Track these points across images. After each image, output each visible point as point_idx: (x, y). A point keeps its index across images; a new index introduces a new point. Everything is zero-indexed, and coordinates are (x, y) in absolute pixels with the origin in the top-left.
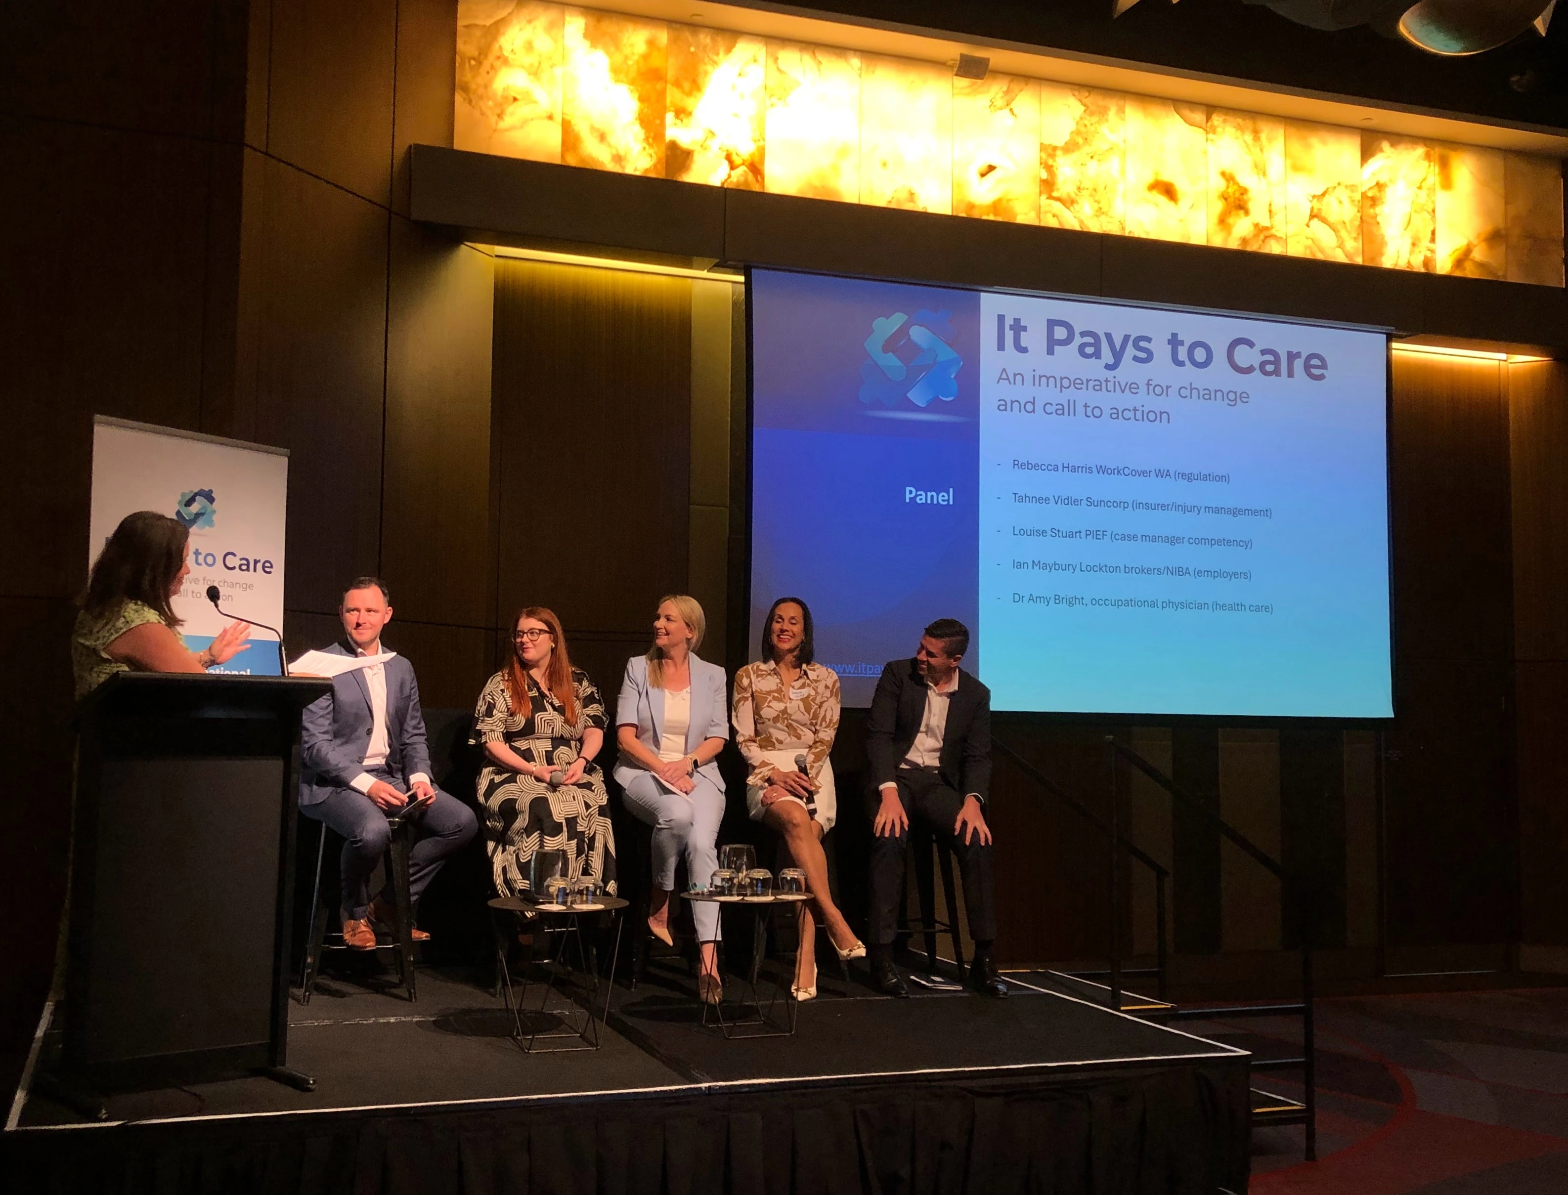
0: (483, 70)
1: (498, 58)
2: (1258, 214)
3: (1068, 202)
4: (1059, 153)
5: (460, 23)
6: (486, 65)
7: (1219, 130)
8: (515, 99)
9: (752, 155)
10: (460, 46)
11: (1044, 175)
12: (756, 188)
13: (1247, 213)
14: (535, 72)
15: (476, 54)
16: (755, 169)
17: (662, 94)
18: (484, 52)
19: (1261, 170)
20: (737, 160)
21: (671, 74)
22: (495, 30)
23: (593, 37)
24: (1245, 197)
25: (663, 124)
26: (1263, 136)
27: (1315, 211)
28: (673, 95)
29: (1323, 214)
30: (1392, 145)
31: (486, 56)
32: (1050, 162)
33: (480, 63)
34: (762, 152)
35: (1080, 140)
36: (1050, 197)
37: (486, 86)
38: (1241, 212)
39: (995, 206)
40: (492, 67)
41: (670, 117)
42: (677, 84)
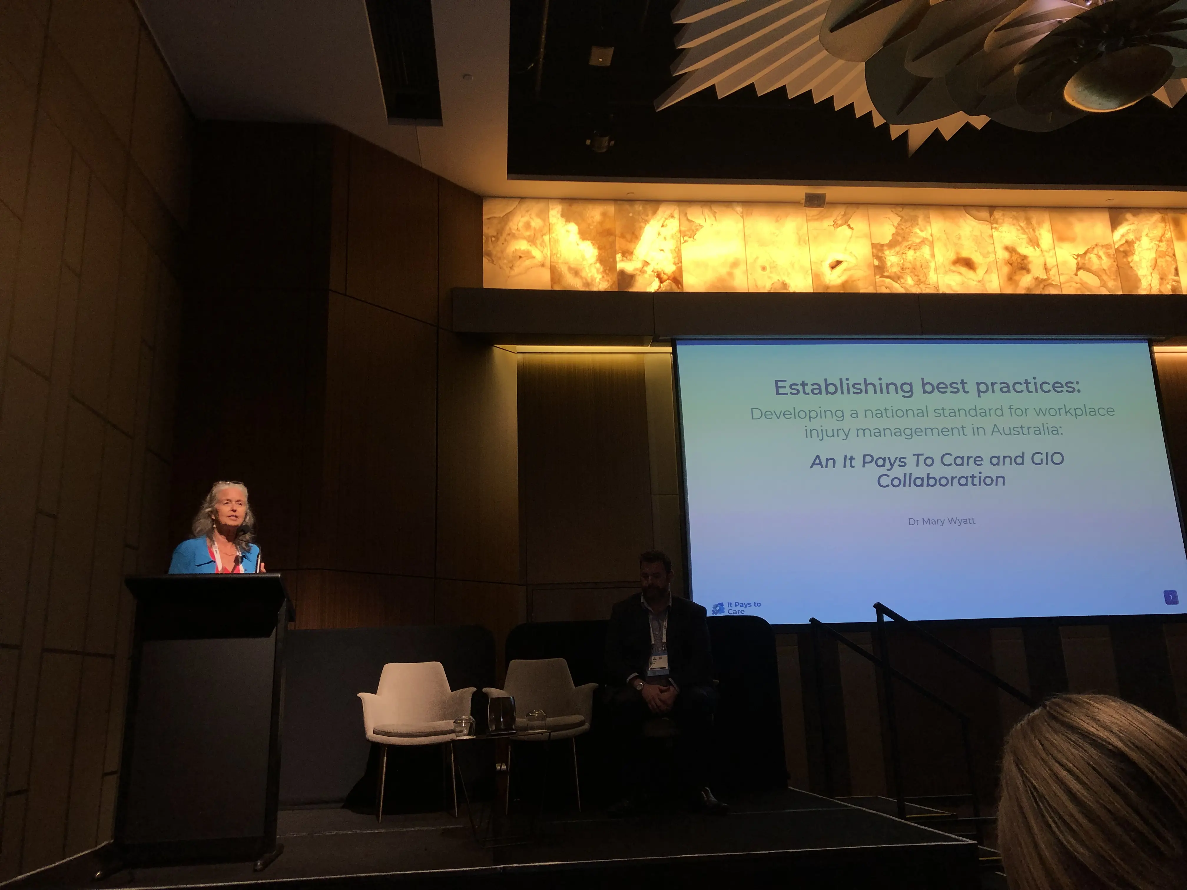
0: (500, 243)
1: (509, 234)
2: (1037, 271)
3: (896, 278)
4: (885, 248)
5: (485, 217)
6: (502, 239)
7: (1000, 221)
8: (520, 257)
9: (674, 272)
10: (485, 230)
11: (876, 263)
12: (677, 290)
13: (1028, 271)
14: (532, 241)
15: (495, 234)
16: (677, 279)
17: (613, 244)
18: (500, 232)
19: (1034, 242)
20: (665, 277)
21: (618, 232)
22: (506, 219)
23: (567, 217)
24: (1025, 261)
25: (615, 262)
26: (1034, 222)
27: (1080, 264)
28: (620, 243)
29: (1087, 266)
30: (1134, 215)
31: (501, 235)
32: (880, 254)
33: (497, 239)
34: (680, 270)
35: (900, 239)
36: (882, 276)
37: (502, 252)
38: (1024, 272)
39: (844, 284)
40: (505, 240)
41: (619, 256)
42: (623, 236)
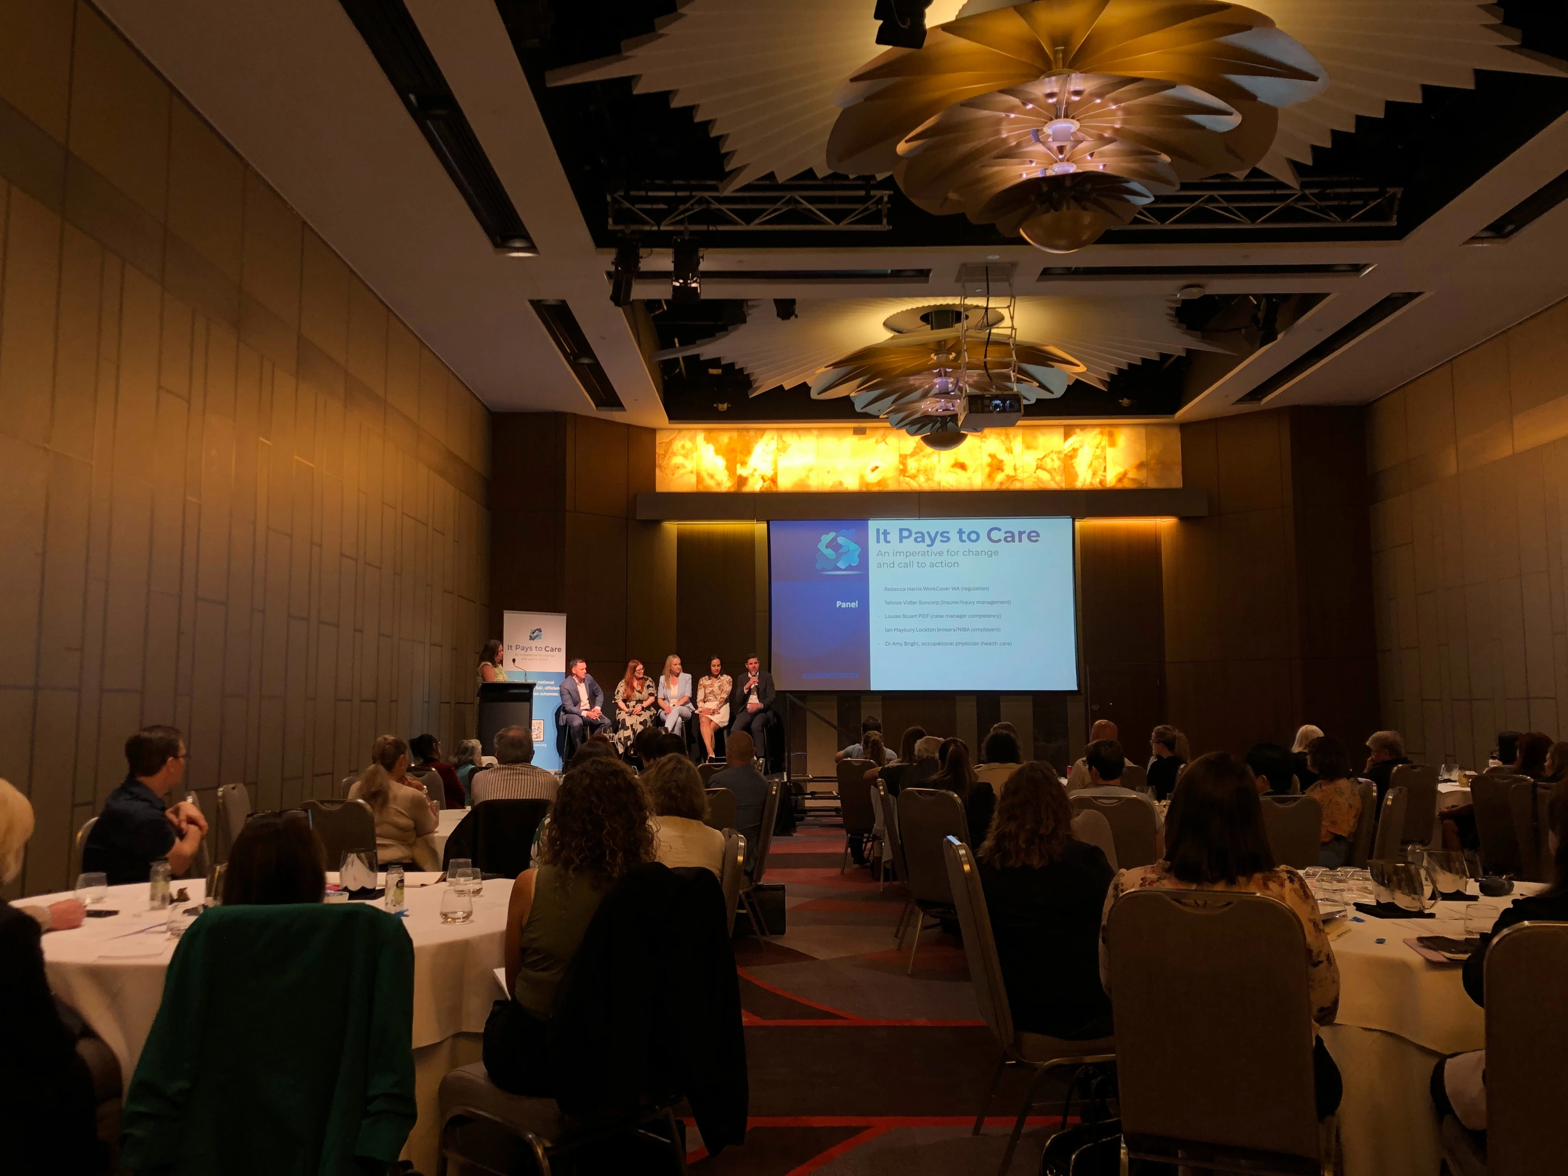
0: (666, 458)
1: (672, 453)
2: (1009, 470)
3: (913, 477)
4: (908, 457)
5: (657, 442)
6: (667, 456)
7: (988, 436)
8: (678, 468)
9: (772, 476)
10: (657, 450)
11: (901, 467)
12: (774, 489)
13: (1003, 470)
14: (686, 456)
15: (663, 452)
16: (774, 480)
17: (735, 458)
18: (666, 452)
19: (1009, 450)
20: (766, 478)
21: (739, 448)
22: (670, 443)
23: (708, 440)
24: (1001, 464)
25: (736, 469)
26: (1011, 436)
27: (1039, 466)
28: (739, 457)
29: (1044, 466)
30: (1081, 431)
31: (667, 453)
32: (904, 461)
33: (665, 456)
34: (776, 474)
35: (918, 450)
36: (904, 476)
37: (668, 464)
38: (1000, 471)
39: (879, 483)
40: (669, 456)
41: (738, 466)
42: (741, 452)
